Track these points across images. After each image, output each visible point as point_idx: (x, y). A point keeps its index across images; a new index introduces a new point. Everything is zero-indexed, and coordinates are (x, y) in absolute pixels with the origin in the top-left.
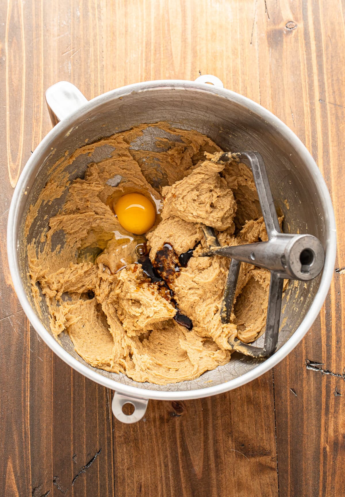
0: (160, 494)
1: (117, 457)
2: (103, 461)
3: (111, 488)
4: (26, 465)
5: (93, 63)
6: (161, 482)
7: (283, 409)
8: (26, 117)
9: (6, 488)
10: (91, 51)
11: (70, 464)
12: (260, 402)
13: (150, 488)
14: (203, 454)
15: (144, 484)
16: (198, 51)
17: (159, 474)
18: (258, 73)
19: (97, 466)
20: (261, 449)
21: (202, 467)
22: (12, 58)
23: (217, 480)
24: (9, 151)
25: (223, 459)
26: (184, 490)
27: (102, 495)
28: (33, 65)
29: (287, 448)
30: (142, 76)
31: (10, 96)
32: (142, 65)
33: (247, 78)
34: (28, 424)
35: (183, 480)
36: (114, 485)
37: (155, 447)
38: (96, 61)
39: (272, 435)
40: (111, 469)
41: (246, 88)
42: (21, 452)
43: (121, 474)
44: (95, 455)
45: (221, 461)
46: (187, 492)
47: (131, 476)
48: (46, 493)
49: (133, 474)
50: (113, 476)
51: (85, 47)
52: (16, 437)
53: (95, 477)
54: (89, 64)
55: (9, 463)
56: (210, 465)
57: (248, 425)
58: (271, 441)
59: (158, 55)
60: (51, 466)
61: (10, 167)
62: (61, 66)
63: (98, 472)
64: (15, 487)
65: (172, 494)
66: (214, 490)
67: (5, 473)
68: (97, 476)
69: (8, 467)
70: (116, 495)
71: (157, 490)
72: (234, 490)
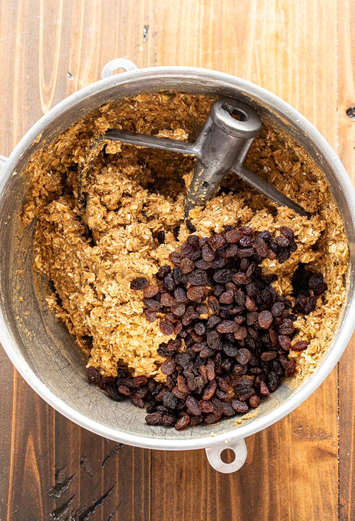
0: (203, 480)
3: (148, 472)
4: (50, 442)
7: (348, 386)
8: (63, 30)
9: (25, 468)
11: (101, 443)
13: (192, 474)
15: (186, 469)
17: (203, 457)
20: (321, 432)
21: (252, 451)
23: (269, 465)
24: (41, 71)
25: (277, 442)
26: (231, 477)
27: (136, 480)
29: (350, 431)
31: (45, 4)
36: (151, 469)
39: (334, 416)
41: (322, 10)
42: (44, 428)
43: (159, 456)
45: (275, 444)
46: (234, 479)
47: (171, 458)
48: (72, 476)
49: (173, 456)
50: (150, 458)
52: (38, 410)
53: (129, 459)
55: (29, 440)
56: (262, 448)
58: (332, 422)
60: (78, 444)
61: (43, 89)
63: (133, 454)
64: (35, 468)
65: (217, 481)
66: (266, 478)
67: (24, 451)
68: (131, 458)
69: (28, 445)
70: (152, 481)
71: (201, 476)
72: (288, 478)
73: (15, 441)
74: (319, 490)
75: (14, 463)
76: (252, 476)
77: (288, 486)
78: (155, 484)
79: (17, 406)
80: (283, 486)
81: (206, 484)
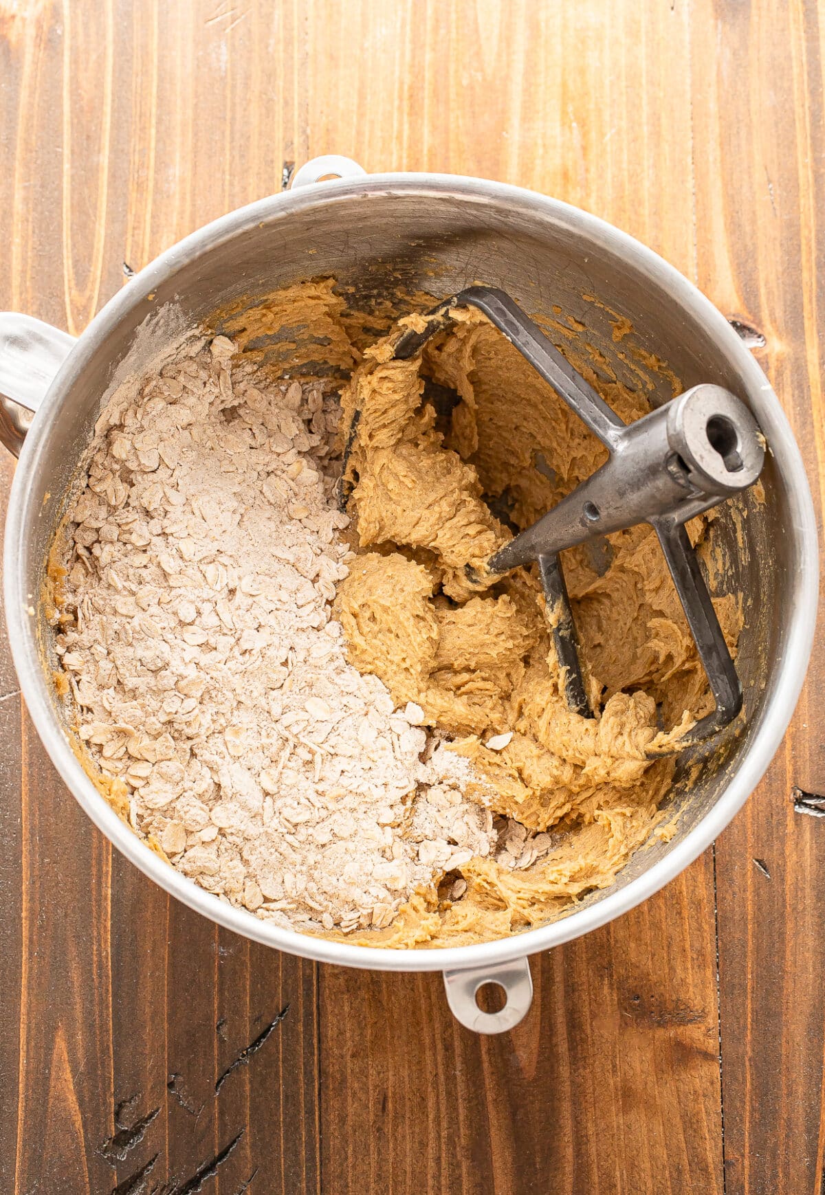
0: (431, 1117)
1: (326, 1026)
2: (293, 1036)
3: (313, 1102)
4: (102, 1043)
5: (281, 47)
6: (436, 1087)
7: (737, 909)
8: (113, 177)
9: (51, 1101)
10: (276, 17)
11: (211, 1043)
12: (681, 893)
13: (408, 1103)
14: (538, 1020)
15: (394, 1094)
16: (543, 25)
17: (429, 1068)
18: (688, 81)
19: (277, 1046)
20: (682, 1007)
21: (535, 1051)
22: (80, 30)
23: (572, 1082)
24: (68, 262)
25: (589, 1031)
26: (491, 1107)
27: (288, 1119)
28: (132, 48)
29: (744, 1004)
30: (402, 83)
31: (72, 124)
32: (403, 55)
33: (661, 94)
34: (106, 942)
35: (489, 1082)
36: (319, 1094)
37: (423, 1001)
38: (289, 42)
39: (709, 973)
40: (312, 1054)
41: (659, 119)
42: (88, 1014)
43: (337, 1067)
44: (274, 1019)
45: (583, 1036)
46: (498, 1112)
47: (362, 1071)
48: (151, 1116)
49: (367, 1068)
50: (316, 1072)
51: (261, 5)
52: (75, 976)
53: (273, 1075)
54: (270, 49)
55: (58, 1040)
56: (556, 1045)
57: (649, 949)
58: (705, 987)
59: (442, 32)
60: (163, 1047)
61: (71, 301)
62: (201, 53)
63: (280, 1064)
64: (72, 1099)
65: (461, 1118)
66: (566, 1108)
67: (48, 1064)
68: (277, 1073)
69: (55, 1051)
70: (323, 1120)
71: (426, 1107)
72: (613, 1108)
73: (28, 1043)
74: (681, 1131)
75: (27, 1090)
76: (537, 1105)
77: (615, 1124)
78: (328, 1127)
79: (31, 969)
80: (603, 1125)
81: (439, 1124)
